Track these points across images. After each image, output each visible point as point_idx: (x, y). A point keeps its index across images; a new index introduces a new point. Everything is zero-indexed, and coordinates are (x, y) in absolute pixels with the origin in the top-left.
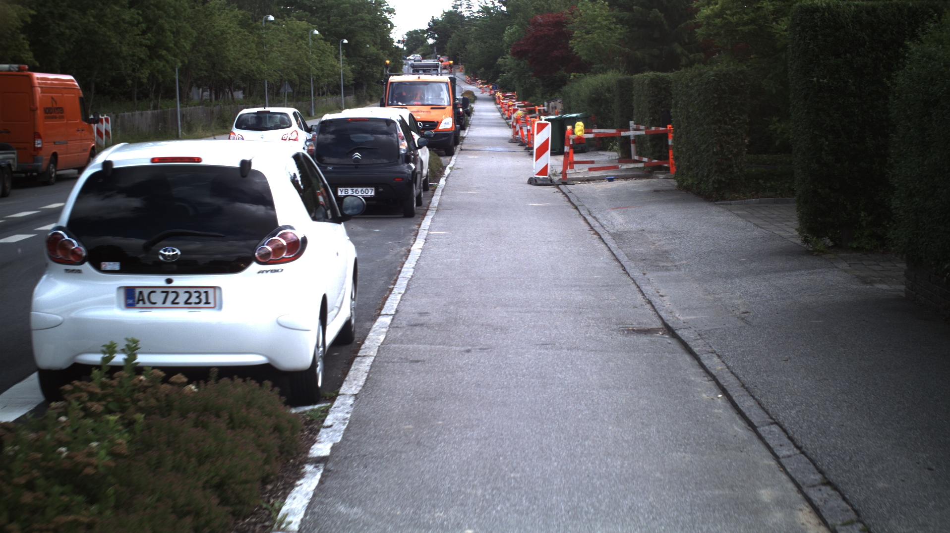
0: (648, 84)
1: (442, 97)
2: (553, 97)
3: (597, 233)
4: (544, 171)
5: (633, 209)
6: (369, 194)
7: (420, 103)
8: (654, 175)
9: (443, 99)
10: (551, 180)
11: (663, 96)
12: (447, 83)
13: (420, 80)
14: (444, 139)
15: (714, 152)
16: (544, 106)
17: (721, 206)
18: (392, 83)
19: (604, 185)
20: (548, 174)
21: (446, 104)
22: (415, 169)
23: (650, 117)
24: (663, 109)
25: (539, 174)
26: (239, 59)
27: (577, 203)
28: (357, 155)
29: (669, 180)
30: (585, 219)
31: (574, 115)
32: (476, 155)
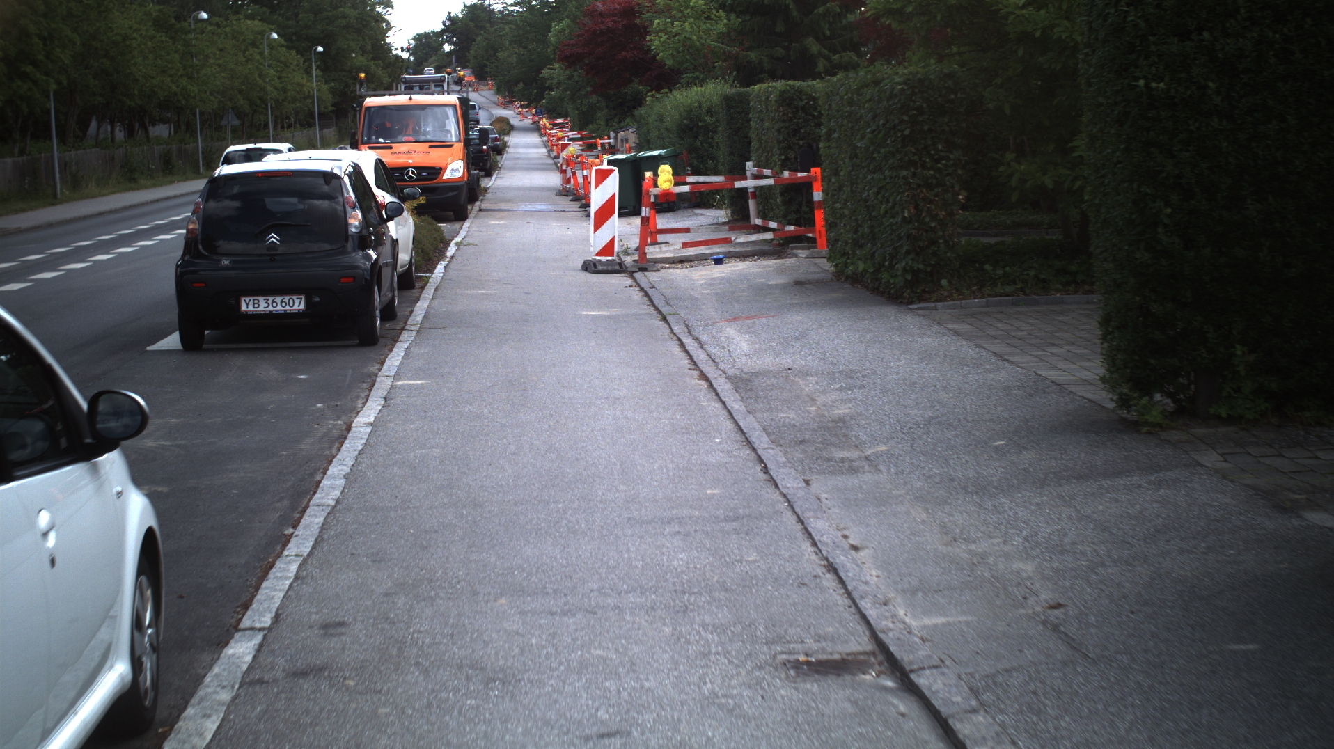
0: (776, 101)
1: (448, 128)
2: (622, 124)
3: (703, 376)
4: (608, 249)
5: (764, 320)
6: (296, 307)
7: (411, 139)
8: (789, 251)
9: (449, 132)
10: (621, 265)
11: (801, 121)
12: (455, 106)
13: (412, 103)
14: (451, 194)
15: (904, 218)
16: (609, 138)
17: (921, 312)
18: (368, 108)
19: (708, 272)
20: (615, 254)
21: (454, 139)
22: (376, 259)
23: (781, 155)
24: (801, 142)
25: (599, 254)
26: (153, 78)
27: (664, 310)
28: (274, 238)
29: (817, 261)
30: (682, 345)
31: (655, 153)
32: (502, 218)
